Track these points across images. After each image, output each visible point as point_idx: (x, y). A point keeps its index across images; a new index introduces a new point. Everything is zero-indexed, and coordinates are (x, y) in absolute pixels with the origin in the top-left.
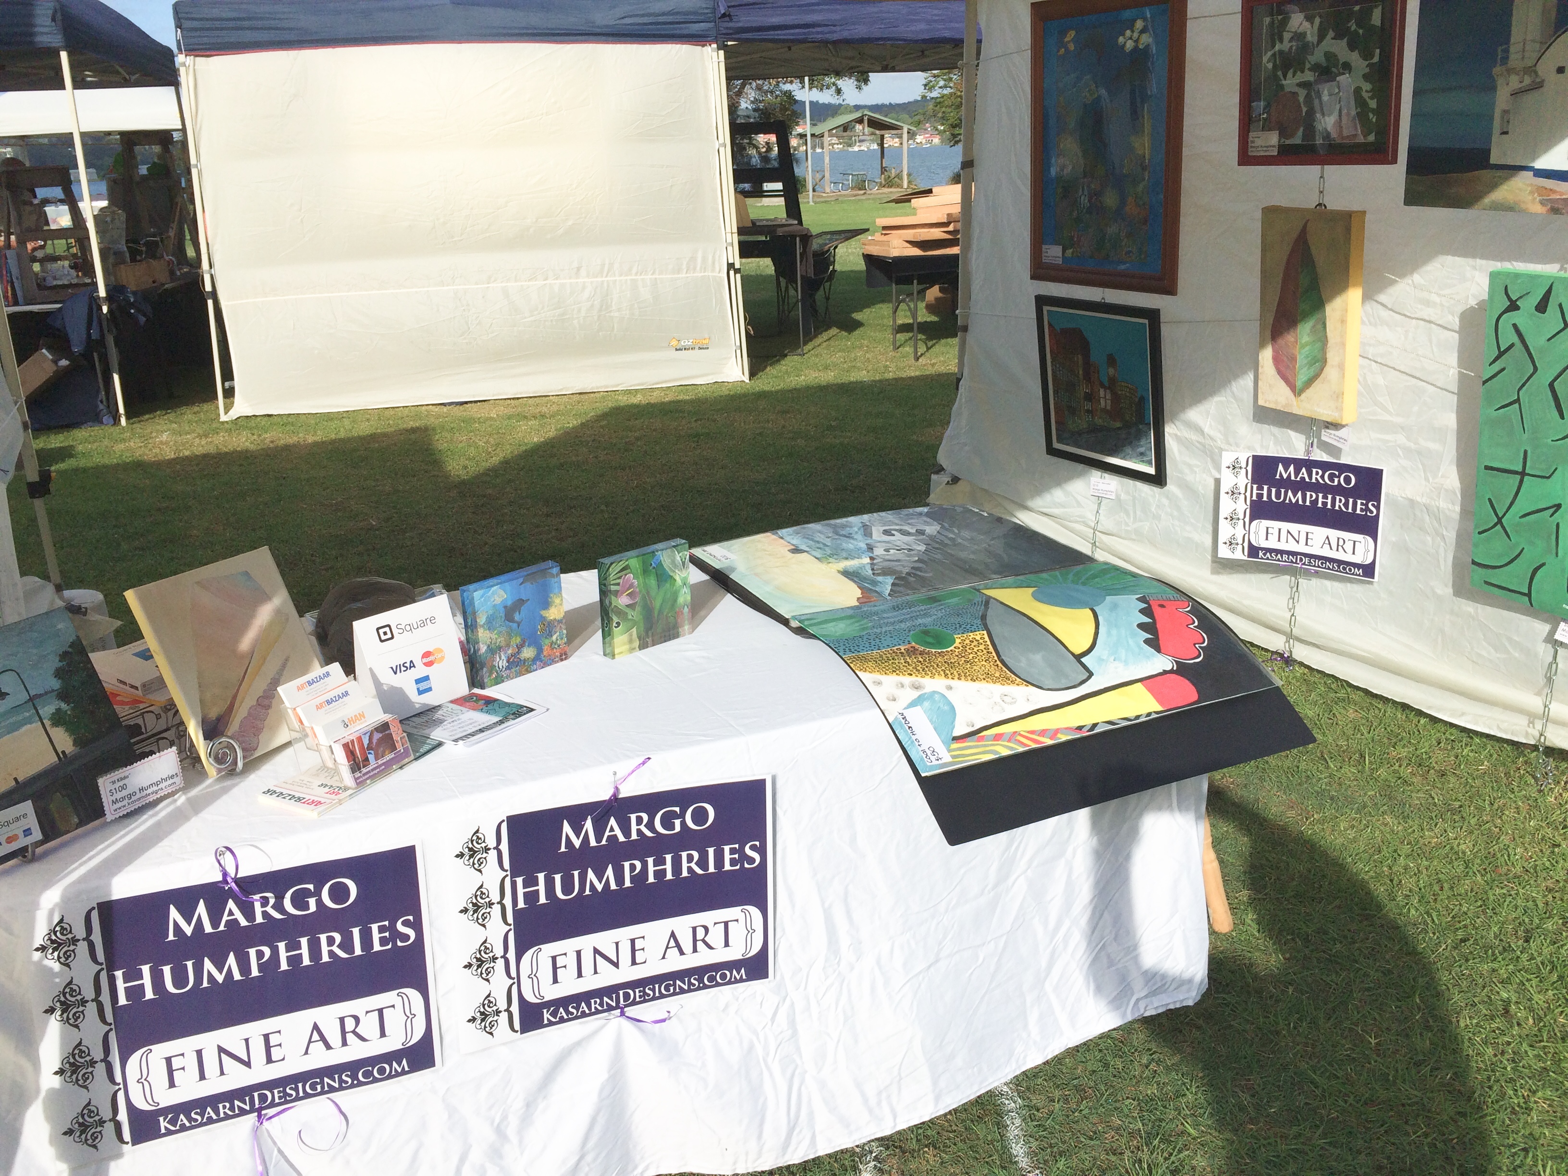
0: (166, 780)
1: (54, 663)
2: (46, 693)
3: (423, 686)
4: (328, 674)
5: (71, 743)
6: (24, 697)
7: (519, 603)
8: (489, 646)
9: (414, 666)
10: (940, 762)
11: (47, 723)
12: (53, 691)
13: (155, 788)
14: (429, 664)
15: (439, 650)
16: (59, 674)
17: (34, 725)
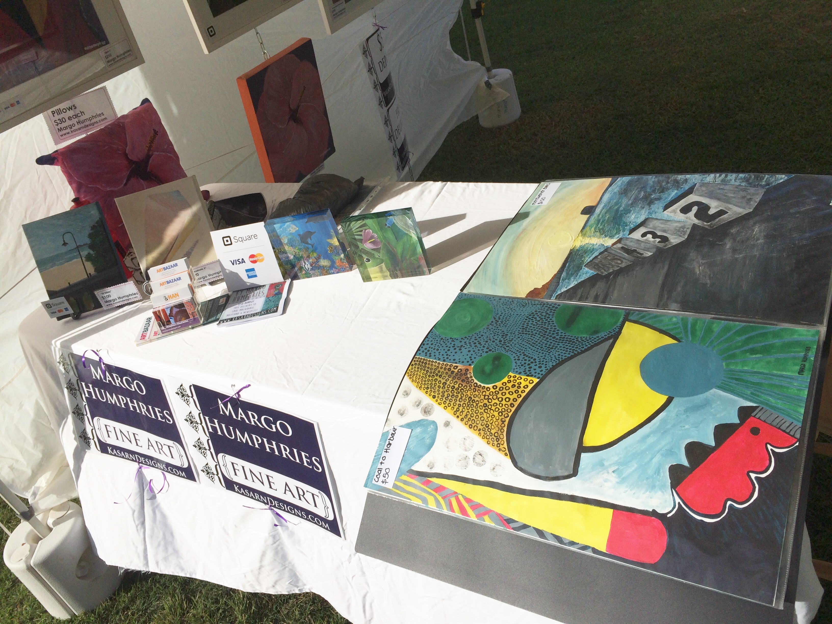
0: (132, 295)
1: (88, 231)
2: (84, 245)
3: (251, 273)
4: (176, 265)
5: (94, 270)
6: (74, 246)
7: (309, 234)
8: (294, 256)
9: (244, 262)
10: (383, 485)
11: (84, 259)
12: (87, 244)
13: (127, 298)
14: (254, 262)
15: (261, 255)
16: (90, 236)
17: (78, 259)
